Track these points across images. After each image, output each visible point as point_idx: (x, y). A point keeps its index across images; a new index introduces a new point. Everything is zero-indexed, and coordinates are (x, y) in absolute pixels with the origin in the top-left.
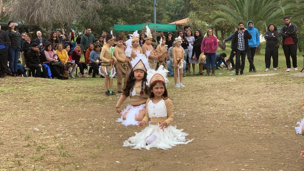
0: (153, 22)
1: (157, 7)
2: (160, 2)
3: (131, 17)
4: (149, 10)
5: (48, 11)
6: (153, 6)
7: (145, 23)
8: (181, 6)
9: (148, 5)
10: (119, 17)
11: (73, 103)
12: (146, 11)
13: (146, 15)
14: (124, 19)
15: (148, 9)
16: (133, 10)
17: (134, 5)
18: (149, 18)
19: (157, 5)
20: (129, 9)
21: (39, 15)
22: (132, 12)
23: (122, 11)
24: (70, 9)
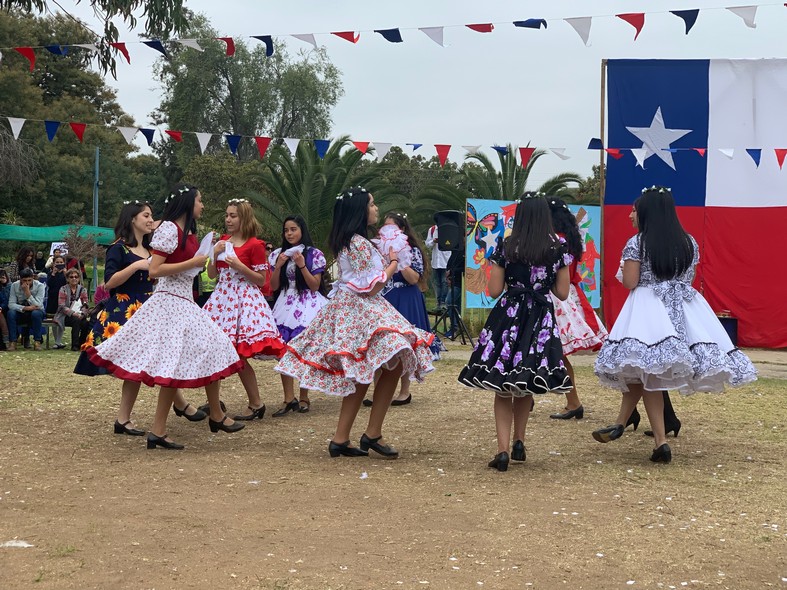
0: (90, 222)
1: (100, 187)
2: (108, 178)
3: (34, 208)
4: (81, 195)
6: (91, 185)
7: (71, 224)
8: (158, 189)
9: (79, 181)
10: (7, 207)
12: (74, 197)
13: (74, 205)
14: (20, 212)
15: (79, 192)
16: (43, 191)
17: (42, 181)
18: (80, 213)
19: (101, 183)
20: (30, 189)
22: (39, 198)
23: (14, 192)
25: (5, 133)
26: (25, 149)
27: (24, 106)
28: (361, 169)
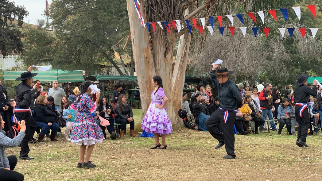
5: (233, 64)
10: (309, 69)
11: (258, 162)
14: (315, 71)
20: (320, 60)
23: (312, 62)
24: (255, 60)
25: (307, 35)
26: (317, 41)
27: (316, 21)
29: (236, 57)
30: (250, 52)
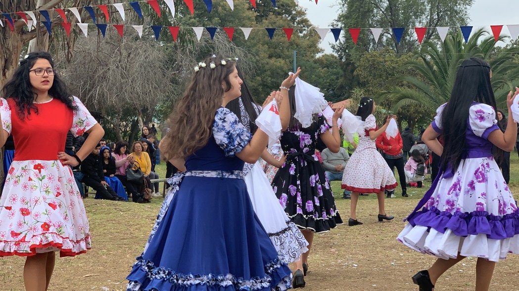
5: (117, 88)
8: (337, 79)
16: (260, 85)
17: (259, 78)
21: (102, 95)
22: (256, 90)
24: (152, 84)
26: (246, 56)
27: (243, 25)
28: (495, 54)
29: (123, 78)
30: (145, 70)
